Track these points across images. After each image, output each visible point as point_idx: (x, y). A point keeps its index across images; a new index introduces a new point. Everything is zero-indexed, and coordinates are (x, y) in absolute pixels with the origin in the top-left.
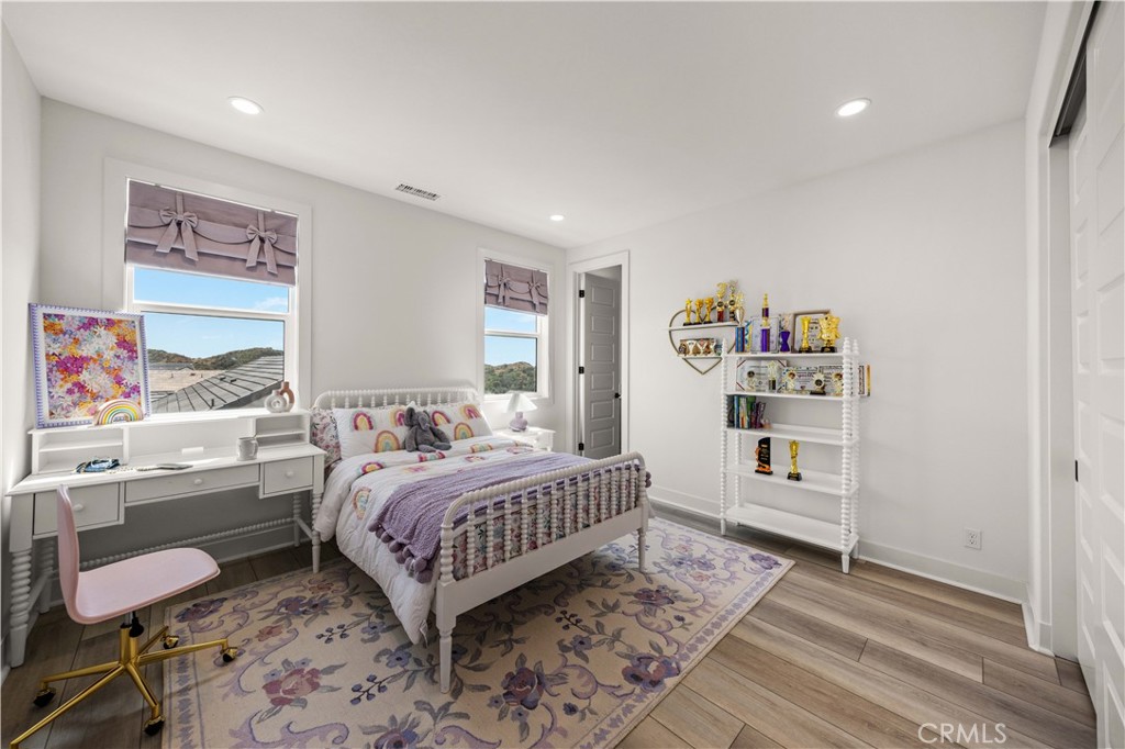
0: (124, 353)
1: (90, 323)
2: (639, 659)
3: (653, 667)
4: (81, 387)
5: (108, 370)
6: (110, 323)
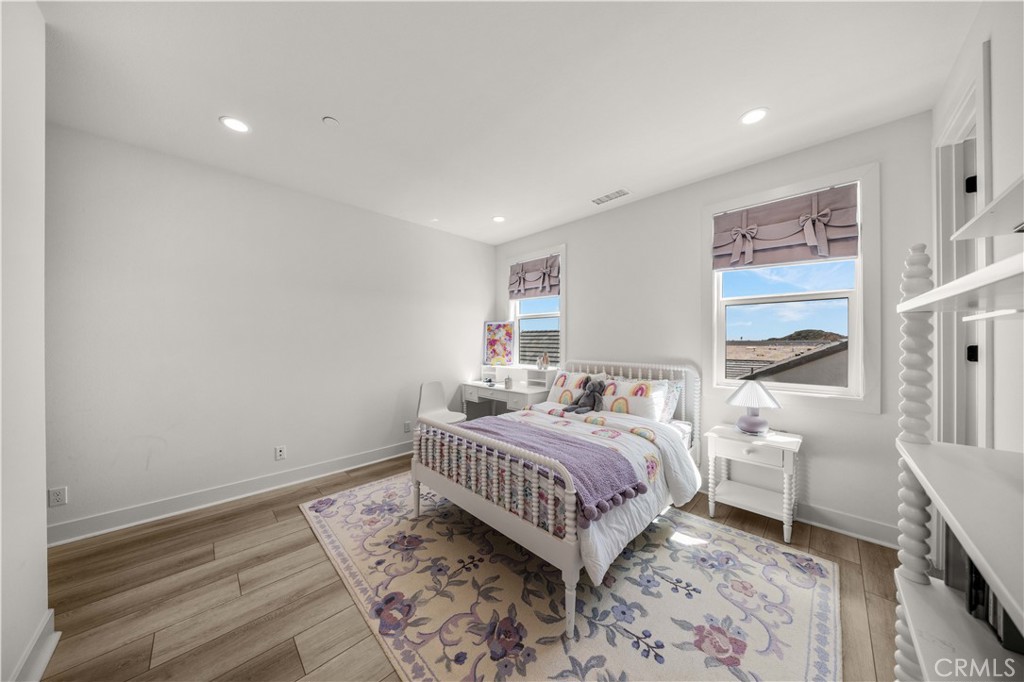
0: (508, 338)
1: (499, 327)
2: (409, 606)
3: (398, 615)
4: (494, 351)
5: (502, 345)
6: (505, 326)
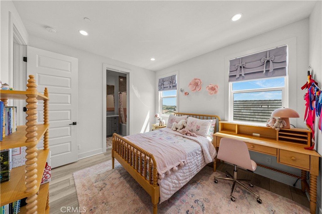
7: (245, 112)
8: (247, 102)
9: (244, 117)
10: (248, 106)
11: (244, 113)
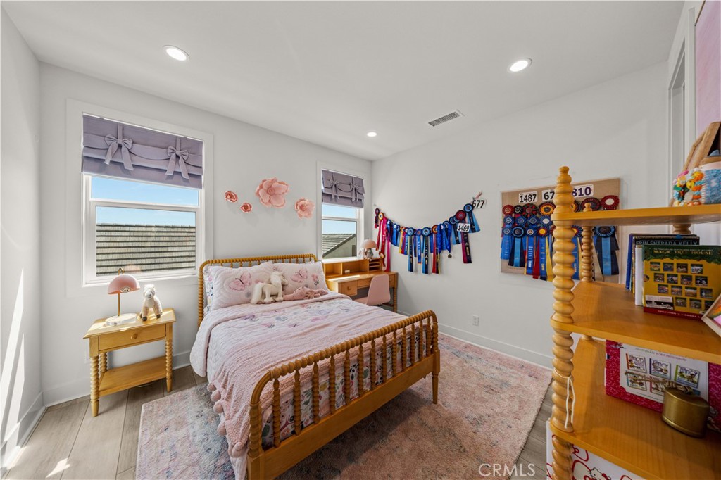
7: (176, 251)
8: (176, 230)
9: (177, 262)
10: (181, 239)
11: (174, 254)
